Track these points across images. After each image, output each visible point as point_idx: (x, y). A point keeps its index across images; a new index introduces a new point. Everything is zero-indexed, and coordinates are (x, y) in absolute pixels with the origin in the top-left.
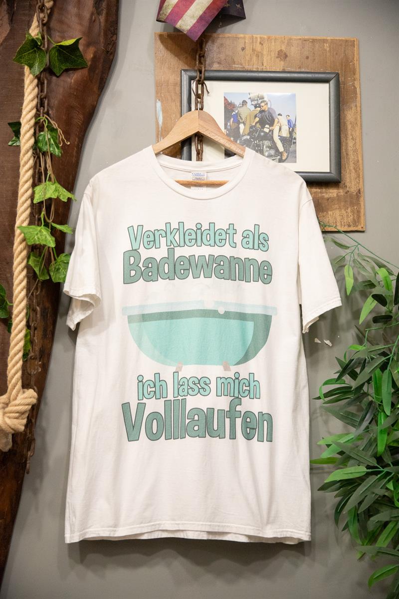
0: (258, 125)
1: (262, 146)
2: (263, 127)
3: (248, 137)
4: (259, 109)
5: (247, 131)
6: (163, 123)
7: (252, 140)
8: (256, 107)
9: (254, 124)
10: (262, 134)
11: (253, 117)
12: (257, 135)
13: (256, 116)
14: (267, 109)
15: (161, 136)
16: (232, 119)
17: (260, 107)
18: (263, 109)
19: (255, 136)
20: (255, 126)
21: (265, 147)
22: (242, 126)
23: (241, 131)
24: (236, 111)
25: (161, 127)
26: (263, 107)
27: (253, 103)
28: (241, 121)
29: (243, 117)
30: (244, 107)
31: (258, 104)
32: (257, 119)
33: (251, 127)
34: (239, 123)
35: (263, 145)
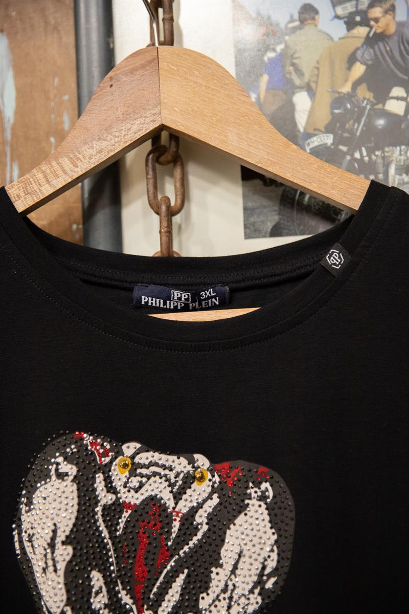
0: (364, 93)
1: (381, 168)
2: (382, 96)
3: (329, 139)
4: (362, 31)
5: (324, 118)
6: (19, 112)
7: (344, 149)
8: (351, 24)
9: (347, 89)
10: (381, 122)
11: (340, 65)
12: (359, 129)
13: (352, 60)
14: (392, 29)
15: (12, 160)
16: (265, 78)
17: (365, 22)
18: (378, 28)
19: (352, 132)
20: (350, 96)
21: (392, 171)
22: (302, 101)
23: (301, 120)
24: (280, 48)
25: (13, 128)
26: (376, 20)
27: (340, 11)
28: (297, 82)
29: (306, 65)
30: (309, 29)
31: (357, 12)
32: (359, 70)
33: (338, 101)
34: (292, 89)
35: (387, 166)
